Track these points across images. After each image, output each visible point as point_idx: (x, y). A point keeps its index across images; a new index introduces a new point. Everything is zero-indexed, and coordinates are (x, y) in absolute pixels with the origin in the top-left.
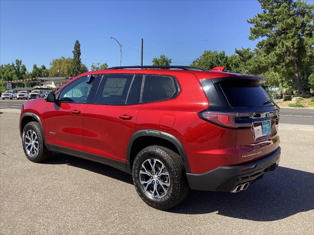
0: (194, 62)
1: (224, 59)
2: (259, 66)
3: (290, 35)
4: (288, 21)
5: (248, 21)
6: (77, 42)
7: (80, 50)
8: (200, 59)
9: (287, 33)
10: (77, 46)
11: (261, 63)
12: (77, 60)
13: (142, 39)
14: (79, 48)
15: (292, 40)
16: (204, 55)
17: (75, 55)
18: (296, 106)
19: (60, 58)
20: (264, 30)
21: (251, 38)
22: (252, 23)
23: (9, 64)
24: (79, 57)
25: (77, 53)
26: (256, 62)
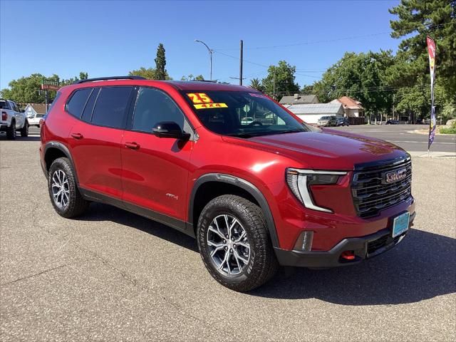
0: (329, 70)
1: (370, 65)
2: (401, 75)
3: (448, 30)
4: (445, 10)
5: (389, 11)
6: (161, 46)
7: (164, 58)
8: (338, 65)
9: (444, 28)
10: (161, 52)
11: (405, 71)
12: (161, 73)
13: (242, 41)
14: (164, 54)
15: (451, 37)
16: (344, 60)
17: (158, 65)
18: (451, 132)
19: (139, 69)
20: (411, 23)
21: (393, 36)
22: (395, 13)
23: (72, 80)
24: (163, 67)
25: (161, 61)
26: (398, 69)
